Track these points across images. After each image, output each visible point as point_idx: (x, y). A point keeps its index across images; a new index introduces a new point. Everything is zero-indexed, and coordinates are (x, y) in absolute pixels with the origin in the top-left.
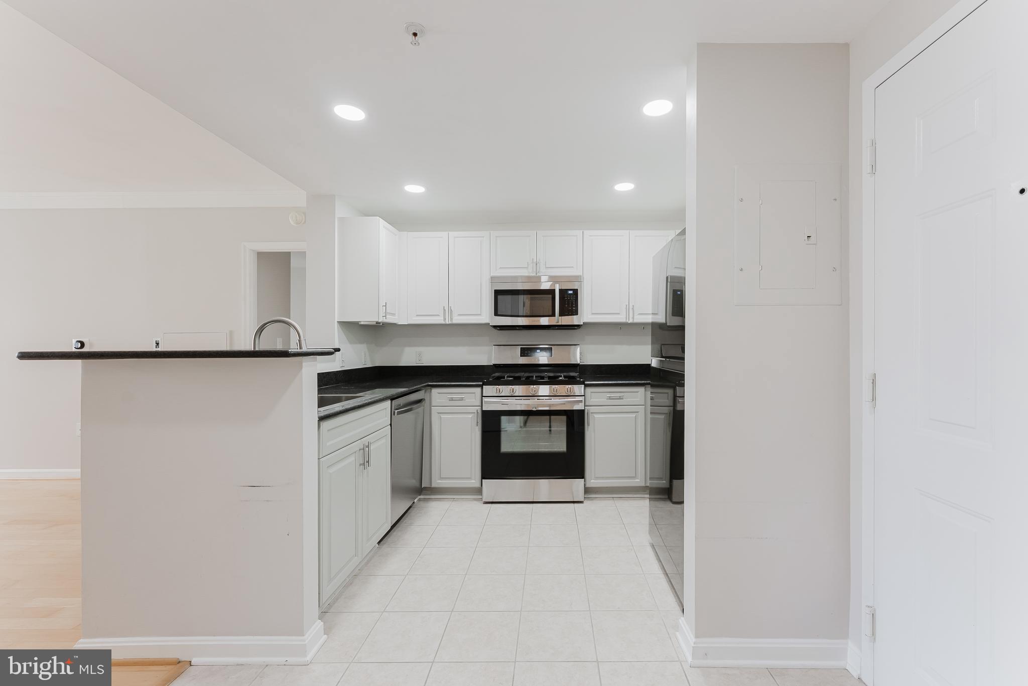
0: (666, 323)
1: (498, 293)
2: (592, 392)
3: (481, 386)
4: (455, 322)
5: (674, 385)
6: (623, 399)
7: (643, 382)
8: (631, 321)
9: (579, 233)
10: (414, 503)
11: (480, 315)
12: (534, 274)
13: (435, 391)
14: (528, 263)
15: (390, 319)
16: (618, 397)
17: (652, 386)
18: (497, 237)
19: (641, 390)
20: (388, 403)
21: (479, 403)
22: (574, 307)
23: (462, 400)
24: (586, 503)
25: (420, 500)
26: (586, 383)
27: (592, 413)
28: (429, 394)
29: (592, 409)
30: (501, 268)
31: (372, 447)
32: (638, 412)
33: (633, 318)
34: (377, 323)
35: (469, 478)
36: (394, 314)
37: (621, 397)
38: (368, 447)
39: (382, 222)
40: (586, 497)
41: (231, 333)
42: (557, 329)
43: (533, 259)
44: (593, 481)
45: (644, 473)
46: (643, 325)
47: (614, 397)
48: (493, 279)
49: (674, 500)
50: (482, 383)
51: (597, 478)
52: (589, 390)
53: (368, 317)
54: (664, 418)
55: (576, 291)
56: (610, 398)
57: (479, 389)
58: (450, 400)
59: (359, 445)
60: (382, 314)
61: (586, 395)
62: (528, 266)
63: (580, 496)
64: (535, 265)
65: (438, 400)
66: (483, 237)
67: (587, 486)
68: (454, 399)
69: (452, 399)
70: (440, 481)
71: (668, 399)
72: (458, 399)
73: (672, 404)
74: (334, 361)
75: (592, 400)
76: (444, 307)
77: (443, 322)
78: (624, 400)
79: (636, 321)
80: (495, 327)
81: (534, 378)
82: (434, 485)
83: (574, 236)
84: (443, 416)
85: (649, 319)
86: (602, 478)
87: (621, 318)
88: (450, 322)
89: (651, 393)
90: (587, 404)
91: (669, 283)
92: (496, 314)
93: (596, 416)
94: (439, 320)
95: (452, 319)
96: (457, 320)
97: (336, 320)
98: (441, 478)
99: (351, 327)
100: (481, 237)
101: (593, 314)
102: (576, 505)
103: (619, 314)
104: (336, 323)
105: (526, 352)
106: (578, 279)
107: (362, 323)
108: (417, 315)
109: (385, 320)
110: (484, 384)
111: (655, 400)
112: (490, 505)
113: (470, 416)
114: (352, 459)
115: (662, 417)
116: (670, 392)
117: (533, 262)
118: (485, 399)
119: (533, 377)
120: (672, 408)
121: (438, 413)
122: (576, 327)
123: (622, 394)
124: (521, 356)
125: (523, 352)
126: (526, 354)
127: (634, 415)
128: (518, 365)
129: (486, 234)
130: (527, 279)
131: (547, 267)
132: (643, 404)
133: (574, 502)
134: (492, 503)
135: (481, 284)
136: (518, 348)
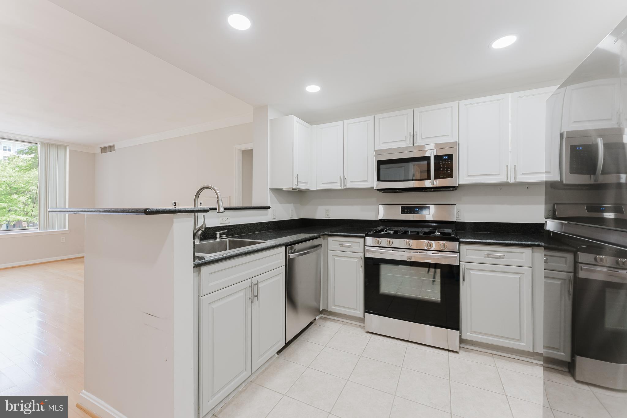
0: (562, 182)
1: (380, 163)
2: (467, 249)
3: (364, 237)
4: (348, 187)
5: (575, 249)
6: (503, 258)
7: (529, 243)
8: (513, 181)
9: (454, 104)
10: (315, 319)
11: (366, 181)
12: (412, 146)
13: (330, 239)
14: (406, 136)
16: (499, 257)
17: (546, 248)
18: (380, 119)
19: (527, 251)
20: (284, 248)
21: (362, 251)
22: (449, 170)
23: (350, 247)
25: (321, 318)
26: (461, 240)
27: (467, 269)
28: (327, 240)
29: (467, 265)
30: (383, 142)
31: (261, 285)
32: (523, 274)
33: (515, 178)
34: (293, 189)
35: (355, 309)
36: (306, 183)
37: (501, 257)
38: (257, 285)
39: (295, 118)
40: (462, 346)
41: (230, 197)
42: (434, 191)
43: (410, 133)
44: (470, 334)
45: (531, 337)
46: (529, 186)
47: (492, 256)
48: (377, 152)
49: (578, 379)
50: (364, 235)
51: (474, 332)
52: (464, 247)
53: (287, 185)
54: (561, 283)
55: (451, 157)
56: (488, 256)
57: (362, 240)
59: (248, 283)
60: (295, 182)
61: (461, 252)
62: (406, 139)
63: (455, 345)
64: (412, 137)
65: (333, 246)
66: (369, 121)
67: (463, 337)
68: (344, 246)
69: (342, 246)
70: (334, 307)
71: (566, 263)
72: (347, 246)
73: (572, 270)
74: (267, 215)
75: (467, 257)
76: (340, 176)
77: (339, 187)
78: (505, 259)
79: (518, 181)
80: (379, 190)
81: (409, 233)
82: (329, 310)
84: (336, 258)
85: (542, 178)
86: (479, 333)
87: (501, 179)
88: (345, 188)
89: (545, 255)
90: (462, 260)
91: (564, 140)
92: (379, 180)
93: (472, 272)
94: (337, 186)
95: (346, 185)
96: (350, 185)
97: (269, 188)
98: (335, 305)
99: (277, 191)
100: (367, 121)
101: (469, 176)
102: (450, 353)
103: (498, 175)
104: (268, 190)
105: (406, 210)
106: (455, 145)
107: (284, 189)
108: (323, 183)
109: (298, 187)
110: (367, 235)
111: (549, 263)
112: (370, 335)
113: (356, 260)
114: (242, 294)
115: (559, 282)
116: (570, 257)
117: (410, 135)
118: (367, 248)
119: (409, 231)
120: (573, 274)
121: (333, 256)
122: (452, 189)
123: (502, 254)
124: (402, 213)
125: (405, 210)
126: (406, 212)
127: (518, 276)
128: (401, 221)
129: (371, 118)
130: (404, 150)
131: (423, 138)
132: (530, 265)
133: (449, 350)
134: (373, 333)
135: (367, 157)
136: (401, 206)
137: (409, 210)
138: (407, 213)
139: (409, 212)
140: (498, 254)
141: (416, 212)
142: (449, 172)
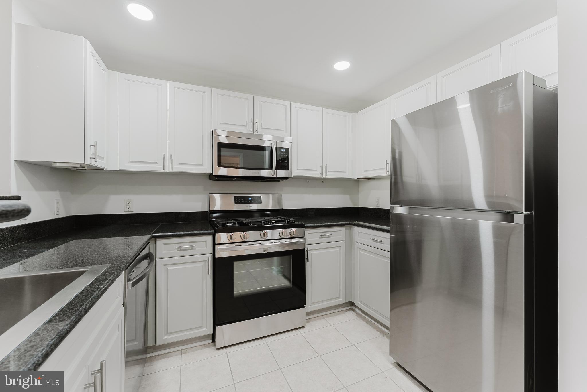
1: (221, 146)
2: (309, 233)
3: (213, 234)
4: (175, 170)
8: (324, 176)
9: (288, 103)
11: (202, 165)
12: (252, 133)
13: (160, 242)
14: (247, 122)
15: (99, 164)
16: (327, 236)
18: (218, 94)
19: (343, 229)
21: (211, 251)
22: (286, 163)
23: (192, 249)
24: (307, 326)
26: (306, 225)
27: (310, 250)
28: (153, 246)
29: (310, 247)
30: (221, 123)
32: (340, 246)
33: (325, 174)
35: (201, 327)
36: (102, 158)
37: (329, 236)
43: (251, 119)
44: (311, 306)
45: (344, 292)
48: (216, 133)
50: (214, 231)
51: (313, 303)
55: (287, 150)
56: (322, 237)
58: (177, 251)
60: (89, 155)
61: (306, 236)
62: (246, 125)
64: (252, 124)
65: (164, 252)
66: (205, 92)
67: (307, 312)
68: (182, 249)
69: (180, 250)
72: (187, 248)
75: (309, 240)
76: (163, 155)
77: (162, 170)
78: (331, 238)
79: (328, 176)
82: (159, 343)
83: (284, 105)
84: (170, 267)
86: (317, 302)
87: (317, 174)
88: (170, 170)
90: (306, 243)
92: (219, 165)
93: (313, 252)
94: (158, 168)
95: (172, 168)
96: (177, 168)
98: (168, 333)
100: (201, 92)
101: (298, 169)
102: (301, 331)
103: (316, 170)
104: (13, 162)
108: (130, 161)
109: (93, 163)
110: (217, 231)
112: (224, 350)
113: (201, 264)
117: (251, 122)
118: (217, 247)
121: (164, 265)
123: (330, 233)
124: (236, 203)
125: (239, 200)
126: (239, 202)
127: (337, 249)
128: (232, 211)
129: (207, 89)
130: (245, 136)
131: (262, 127)
132: (344, 240)
133: (297, 329)
134: (225, 347)
135: (202, 135)
136: (234, 195)
137: (242, 200)
138: (241, 203)
139: (242, 202)
140: (327, 234)
141: (250, 202)
142: (286, 164)
